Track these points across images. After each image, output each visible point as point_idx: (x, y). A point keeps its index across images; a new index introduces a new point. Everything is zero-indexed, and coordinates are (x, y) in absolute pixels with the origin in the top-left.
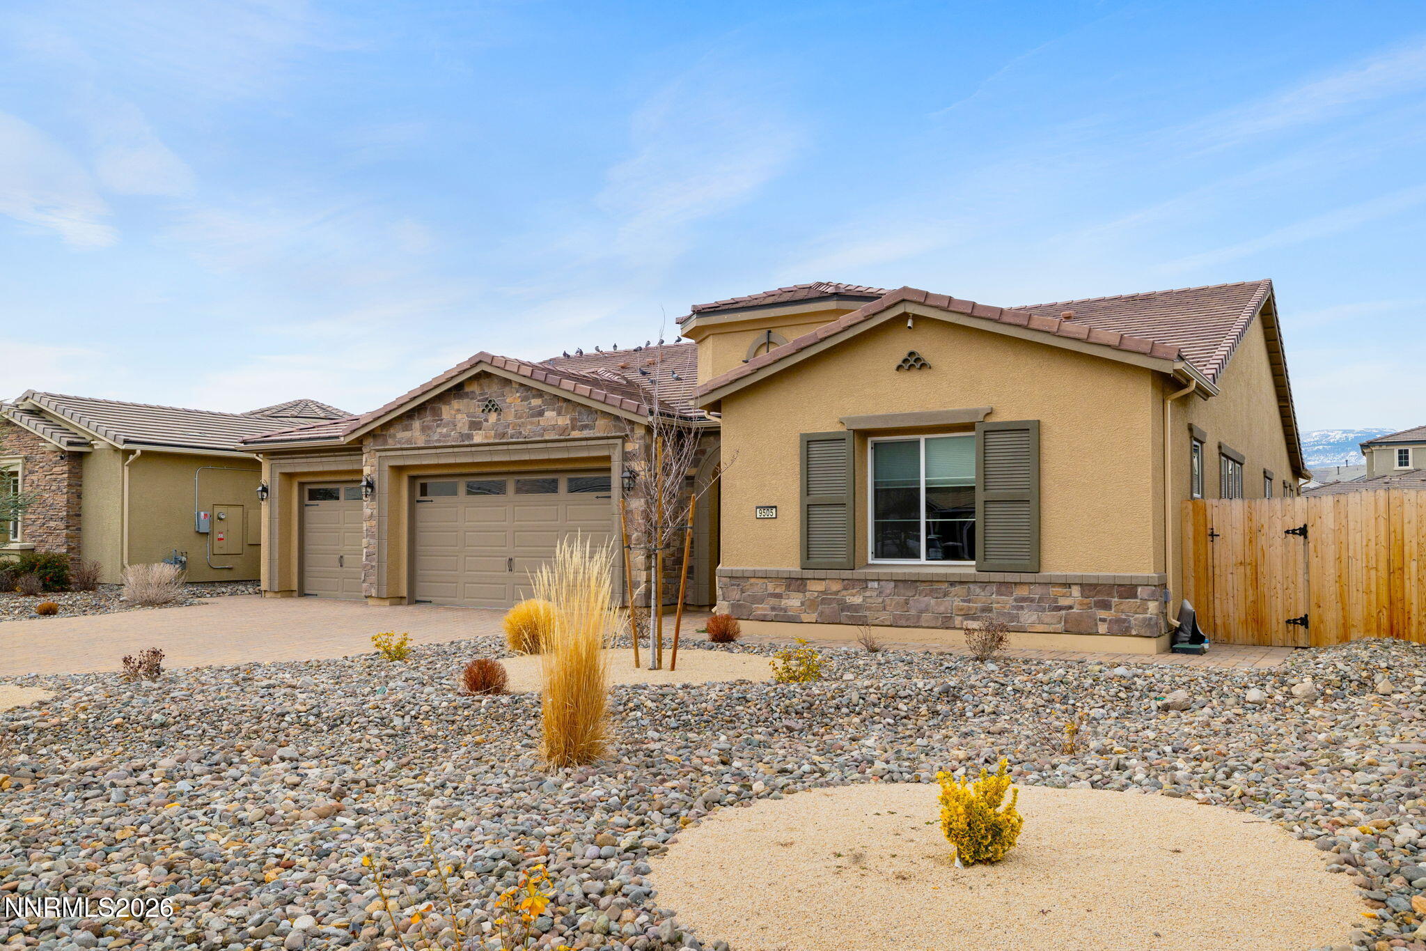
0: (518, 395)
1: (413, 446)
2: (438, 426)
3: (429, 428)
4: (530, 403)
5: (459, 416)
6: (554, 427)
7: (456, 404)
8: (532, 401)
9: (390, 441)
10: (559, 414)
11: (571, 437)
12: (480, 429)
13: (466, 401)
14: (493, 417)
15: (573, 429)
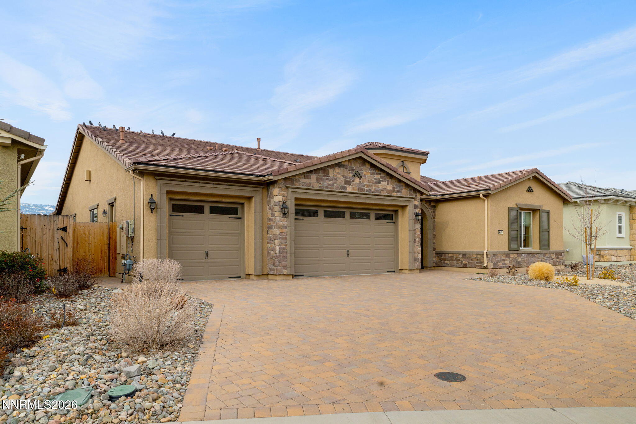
0: (369, 171)
1: (312, 188)
2: (327, 179)
3: (321, 179)
4: (375, 177)
5: (339, 176)
6: (385, 190)
7: (337, 170)
8: (376, 175)
9: (296, 183)
10: (388, 184)
11: (392, 195)
12: (350, 185)
13: (342, 169)
14: (357, 180)
15: (394, 191)
